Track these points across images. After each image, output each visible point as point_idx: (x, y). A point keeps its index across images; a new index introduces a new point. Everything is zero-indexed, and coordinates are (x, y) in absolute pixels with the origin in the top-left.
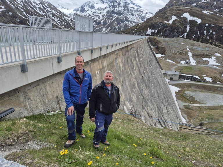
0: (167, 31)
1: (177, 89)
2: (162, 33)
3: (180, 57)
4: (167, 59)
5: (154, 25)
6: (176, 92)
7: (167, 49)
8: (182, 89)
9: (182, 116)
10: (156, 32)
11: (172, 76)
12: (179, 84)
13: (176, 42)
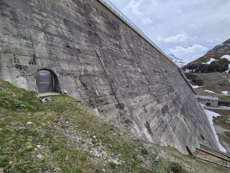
0: (206, 70)
1: (216, 115)
2: (200, 71)
3: (222, 88)
4: (204, 90)
5: (192, 66)
6: (214, 117)
7: (205, 81)
8: (223, 115)
9: (221, 143)
10: (194, 71)
11: (209, 101)
12: (219, 110)
13: (215, 75)
